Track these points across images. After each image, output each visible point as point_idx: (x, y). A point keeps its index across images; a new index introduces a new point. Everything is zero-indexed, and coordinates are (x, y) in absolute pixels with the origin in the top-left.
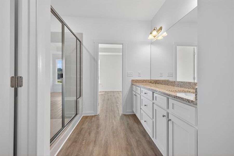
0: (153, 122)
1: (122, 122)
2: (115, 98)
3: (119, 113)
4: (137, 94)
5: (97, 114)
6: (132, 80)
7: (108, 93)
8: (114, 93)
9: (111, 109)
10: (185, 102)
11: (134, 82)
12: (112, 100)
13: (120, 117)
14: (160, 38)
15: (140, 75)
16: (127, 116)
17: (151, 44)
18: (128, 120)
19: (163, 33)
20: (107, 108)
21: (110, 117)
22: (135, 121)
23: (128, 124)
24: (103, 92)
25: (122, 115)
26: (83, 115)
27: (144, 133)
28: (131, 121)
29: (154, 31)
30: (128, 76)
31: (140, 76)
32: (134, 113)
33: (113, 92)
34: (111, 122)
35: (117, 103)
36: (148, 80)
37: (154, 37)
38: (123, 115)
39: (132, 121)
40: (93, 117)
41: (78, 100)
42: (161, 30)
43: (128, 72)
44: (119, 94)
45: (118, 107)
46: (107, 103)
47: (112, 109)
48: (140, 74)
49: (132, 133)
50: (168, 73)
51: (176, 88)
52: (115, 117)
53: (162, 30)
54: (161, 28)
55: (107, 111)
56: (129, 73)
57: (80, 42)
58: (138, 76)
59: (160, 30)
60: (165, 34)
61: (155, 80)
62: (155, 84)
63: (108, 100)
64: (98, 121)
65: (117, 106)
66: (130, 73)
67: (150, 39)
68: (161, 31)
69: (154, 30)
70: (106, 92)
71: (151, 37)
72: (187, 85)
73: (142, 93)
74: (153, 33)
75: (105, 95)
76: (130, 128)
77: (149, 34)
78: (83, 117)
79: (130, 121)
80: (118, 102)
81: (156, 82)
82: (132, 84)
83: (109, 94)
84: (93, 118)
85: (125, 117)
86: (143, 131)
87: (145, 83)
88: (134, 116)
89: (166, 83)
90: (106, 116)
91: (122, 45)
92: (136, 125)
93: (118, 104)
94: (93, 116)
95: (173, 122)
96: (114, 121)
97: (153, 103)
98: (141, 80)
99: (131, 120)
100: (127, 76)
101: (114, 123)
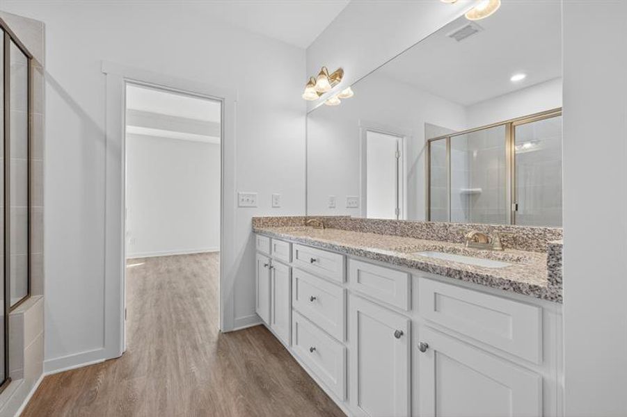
0: (347, 352)
1: (227, 363)
2: (186, 278)
3: (208, 332)
4: (275, 262)
5: (121, 355)
6: (254, 220)
7: (157, 265)
8: (178, 261)
9: (174, 322)
10: (500, 291)
11: (259, 226)
12: (174, 285)
13: (214, 346)
14: (334, 100)
15: (276, 204)
16: (239, 336)
17: (307, 114)
18: (246, 351)
19: (344, 88)
20: (159, 318)
21: (177, 356)
22: (268, 348)
23: (248, 365)
24: (137, 260)
25: (219, 336)
26: (45, 374)
27: (307, 386)
28: (256, 353)
29: (321, 76)
30: (240, 205)
31: (278, 207)
32: (262, 320)
33: (177, 258)
34: (182, 371)
35: (195, 295)
36: (299, 219)
37: (320, 94)
38: (225, 333)
39: (259, 351)
40: (98, 371)
41: (13, 315)
42: (341, 77)
43: (240, 193)
44: (197, 262)
45: (202, 307)
46: (157, 300)
47: (178, 321)
48: (276, 200)
49: (270, 397)
50: (348, 198)
51: (412, 242)
52: (195, 348)
53: (342, 80)
54: (340, 73)
55: (161, 334)
56: (243, 195)
57: (29, 57)
58: (273, 207)
59: (338, 78)
60: (348, 92)
61: (321, 218)
62: (324, 228)
63: (160, 287)
64: (125, 382)
65: (197, 306)
66: (249, 195)
67: (308, 99)
68: (340, 81)
69: (322, 73)
70: (146, 259)
71: (310, 93)
72: (421, 231)
73: (297, 258)
74: (318, 83)
75: (147, 271)
76: (259, 380)
77: (306, 84)
78: (48, 379)
79: (251, 353)
80: (199, 290)
81: (326, 223)
82: (254, 232)
83: (163, 268)
84: (101, 378)
85: (231, 343)
86: (301, 376)
87: (291, 226)
88: (262, 332)
89: (358, 226)
90: (159, 353)
91: (220, 104)
92: (274, 364)
93: (199, 299)
94: (97, 368)
95: (435, 351)
96: (194, 368)
97: (346, 292)
98: (280, 218)
99: (257, 349)
100: (239, 207)
101: (197, 374)
